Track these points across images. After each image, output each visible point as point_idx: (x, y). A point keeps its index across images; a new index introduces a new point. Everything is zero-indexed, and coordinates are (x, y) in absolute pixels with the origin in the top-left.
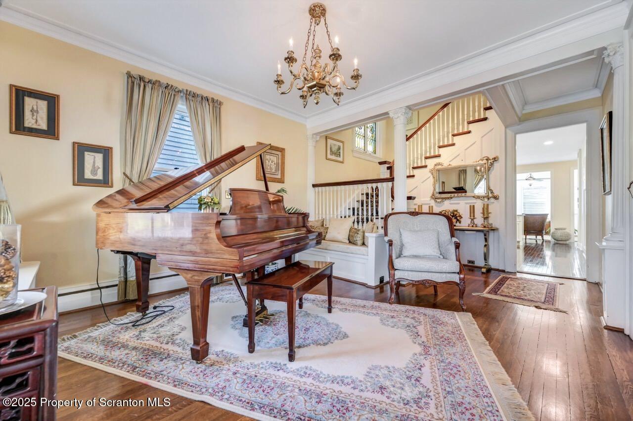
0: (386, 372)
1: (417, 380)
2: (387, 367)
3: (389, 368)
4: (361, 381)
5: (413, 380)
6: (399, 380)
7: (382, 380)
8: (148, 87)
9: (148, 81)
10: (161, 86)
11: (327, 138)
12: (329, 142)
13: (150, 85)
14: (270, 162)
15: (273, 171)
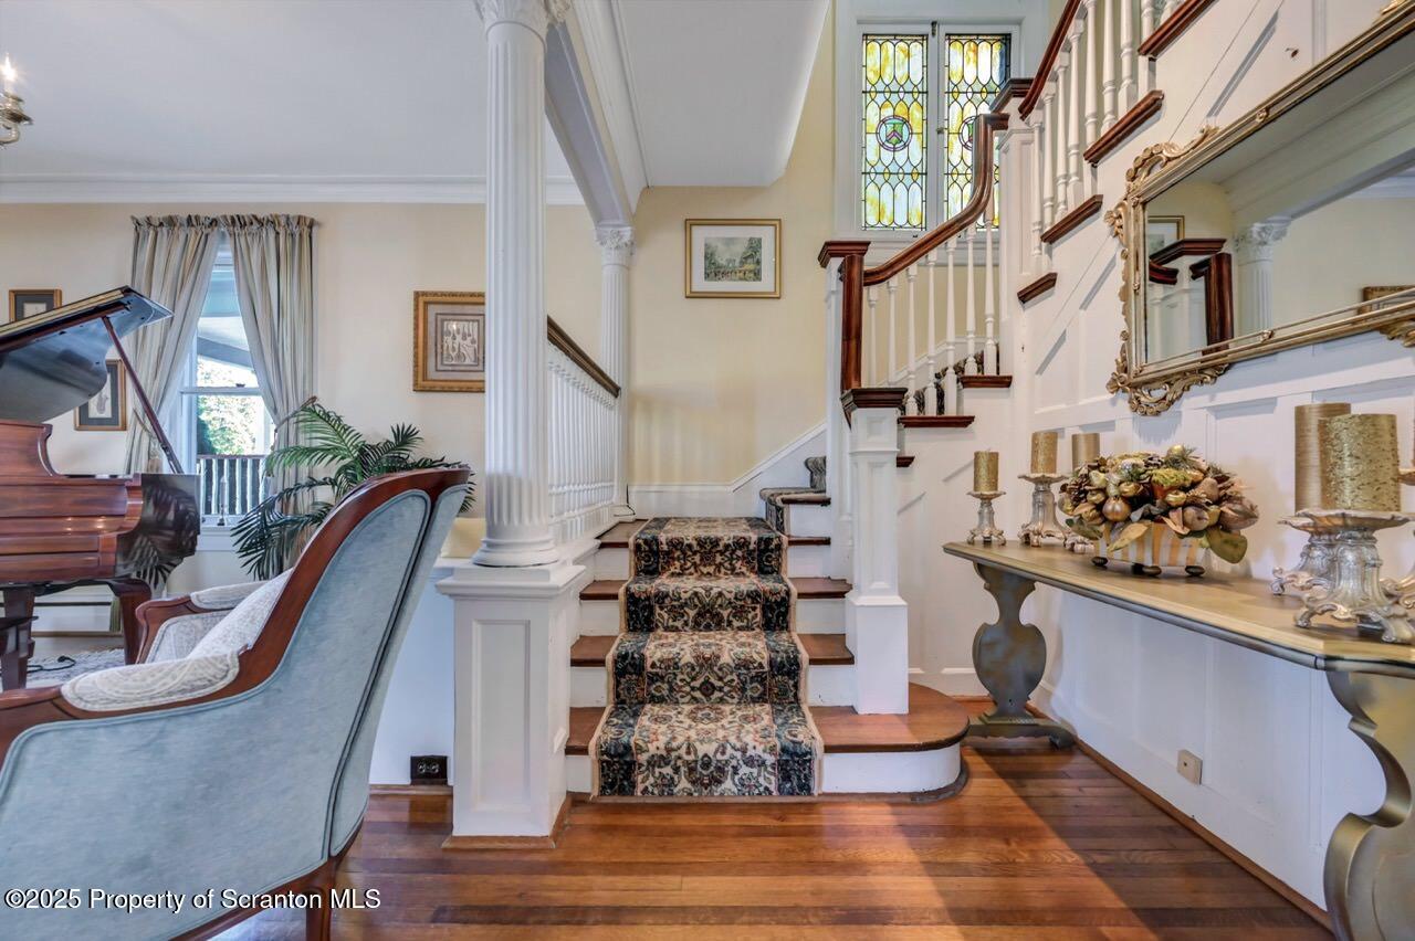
8: (163, 235)
9: (158, 223)
10: (181, 225)
11: (690, 224)
12: (701, 235)
13: (165, 229)
14: (459, 338)
15: (468, 362)
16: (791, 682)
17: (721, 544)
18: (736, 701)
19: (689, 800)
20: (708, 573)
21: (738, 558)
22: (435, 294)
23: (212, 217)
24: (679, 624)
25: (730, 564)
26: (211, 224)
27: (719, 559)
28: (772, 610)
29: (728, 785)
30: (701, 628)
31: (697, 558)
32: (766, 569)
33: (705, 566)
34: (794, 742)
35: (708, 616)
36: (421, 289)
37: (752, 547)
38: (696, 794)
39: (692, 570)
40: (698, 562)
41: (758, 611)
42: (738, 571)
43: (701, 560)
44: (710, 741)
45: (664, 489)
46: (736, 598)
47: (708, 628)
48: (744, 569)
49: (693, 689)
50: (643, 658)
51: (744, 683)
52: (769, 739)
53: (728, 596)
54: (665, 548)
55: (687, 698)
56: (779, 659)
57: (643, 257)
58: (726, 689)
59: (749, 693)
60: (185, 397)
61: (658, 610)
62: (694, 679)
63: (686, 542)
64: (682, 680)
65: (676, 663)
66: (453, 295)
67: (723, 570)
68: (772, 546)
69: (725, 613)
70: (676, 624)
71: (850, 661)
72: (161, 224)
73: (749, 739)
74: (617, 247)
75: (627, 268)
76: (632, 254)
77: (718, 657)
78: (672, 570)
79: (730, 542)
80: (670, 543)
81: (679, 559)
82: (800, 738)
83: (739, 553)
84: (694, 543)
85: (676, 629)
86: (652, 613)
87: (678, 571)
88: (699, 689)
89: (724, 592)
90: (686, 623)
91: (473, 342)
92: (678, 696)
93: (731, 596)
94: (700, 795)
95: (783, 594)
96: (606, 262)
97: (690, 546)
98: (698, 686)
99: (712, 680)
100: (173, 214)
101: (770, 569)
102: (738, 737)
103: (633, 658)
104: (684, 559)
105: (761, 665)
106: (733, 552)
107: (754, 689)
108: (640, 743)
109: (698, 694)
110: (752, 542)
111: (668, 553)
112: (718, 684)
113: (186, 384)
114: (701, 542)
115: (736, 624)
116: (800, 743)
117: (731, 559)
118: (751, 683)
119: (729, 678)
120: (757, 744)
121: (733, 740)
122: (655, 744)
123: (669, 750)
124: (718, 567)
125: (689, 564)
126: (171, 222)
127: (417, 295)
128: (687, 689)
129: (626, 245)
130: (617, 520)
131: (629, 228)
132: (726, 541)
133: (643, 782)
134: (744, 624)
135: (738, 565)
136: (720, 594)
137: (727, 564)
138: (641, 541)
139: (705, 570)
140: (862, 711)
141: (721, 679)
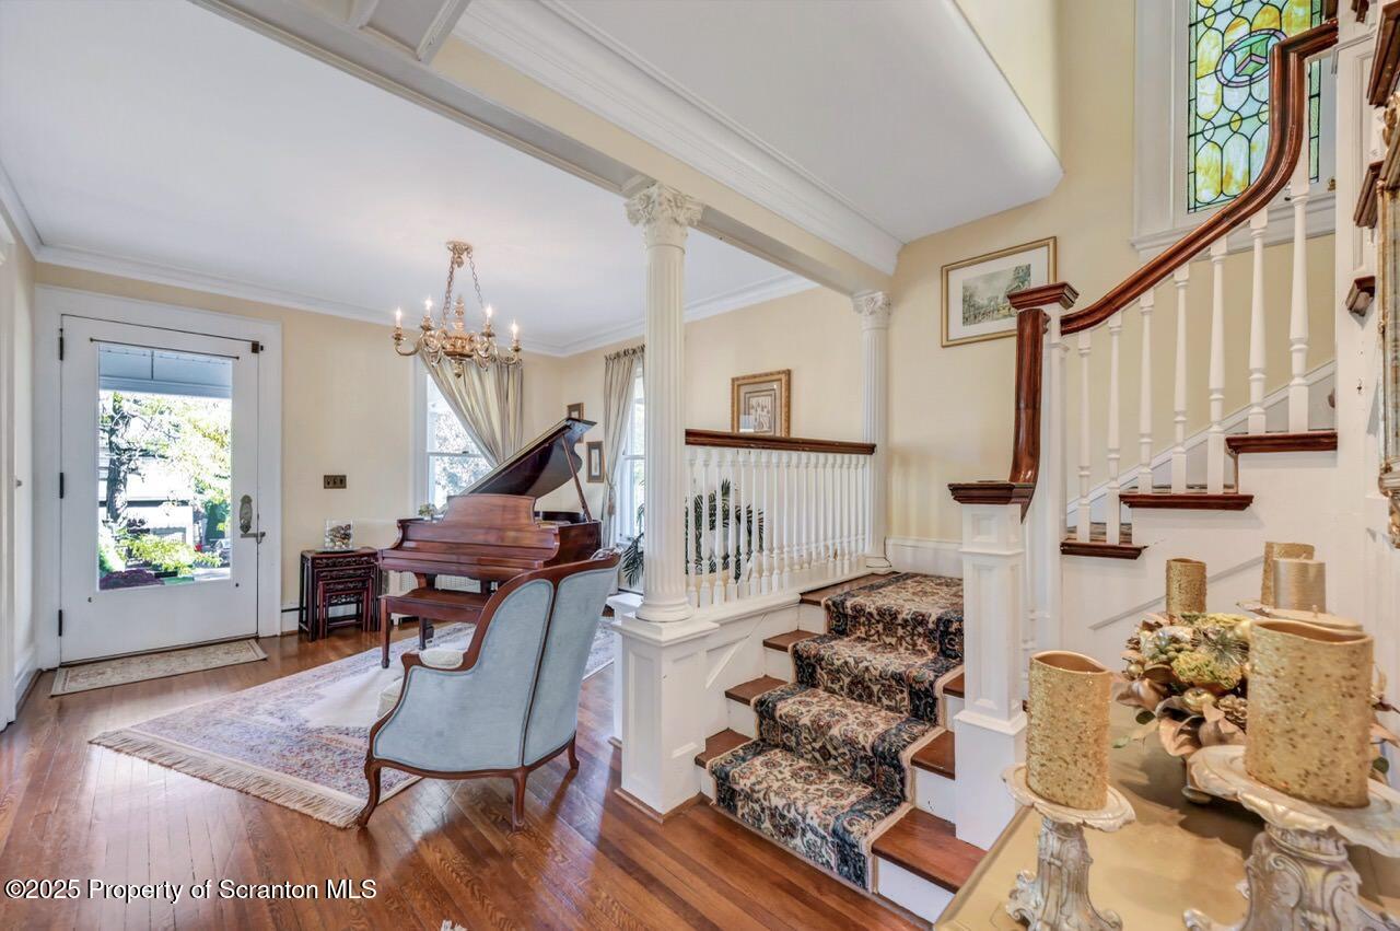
1: (271, 712)
2: (313, 703)
3: (308, 704)
6: (287, 705)
7: (300, 699)
9: (613, 357)
10: (622, 356)
11: (946, 271)
12: (958, 279)
13: (616, 360)
14: (759, 409)
15: (765, 429)
16: (898, 777)
17: (900, 617)
18: (848, 774)
19: (770, 839)
20: (890, 644)
21: (919, 635)
22: (744, 378)
24: (836, 687)
25: (912, 639)
26: (633, 352)
27: (900, 632)
28: (920, 699)
29: (798, 841)
30: (855, 696)
31: (880, 627)
32: (949, 652)
33: (887, 636)
34: (844, 828)
35: (860, 688)
36: (735, 376)
37: (931, 626)
38: (776, 837)
39: (875, 638)
40: (881, 631)
41: (905, 695)
42: (919, 648)
43: (884, 629)
44: (784, 796)
45: (920, 544)
46: (880, 676)
47: (860, 699)
48: (925, 648)
49: (814, 749)
50: (774, 709)
51: (856, 760)
52: (828, 817)
53: (874, 672)
54: (850, 612)
55: (809, 756)
56: (880, 749)
57: (902, 314)
58: (840, 760)
59: (859, 771)
61: (819, 670)
62: (814, 740)
63: (868, 610)
64: (806, 738)
65: (797, 722)
66: (754, 377)
67: (904, 644)
68: (952, 629)
69: (875, 688)
70: (833, 686)
71: (952, 776)
73: (812, 809)
74: (871, 313)
75: (884, 329)
76: (889, 314)
77: (830, 728)
78: (858, 634)
79: (909, 617)
80: (854, 608)
81: (864, 625)
82: (854, 829)
83: (920, 630)
84: (875, 612)
85: (833, 692)
86: (814, 671)
87: (863, 636)
88: (818, 751)
89: (871, 668)
90: (842, 688)
91: (768, 412)
92: (803, 751)
93: (877, 673)
94: (779, 840)
95: (927, 685)
96: (863, 328)
97: (870, 614)
98: (817, 747)
99: (829, 747)
100: (619, 350)
101: (953, 654)
102: (806, 803)
103: (767, 706)
104: (870, 625)
105: (864, 748)
106: (914, 628)
107: (863, 770)
108: (736, 775)
109: (817, 755)
110: (931, 620)
111: (855, 617)
112: (833, 752)
114: (881, 613)
115: (885, 702)
116: (850, 833)
117: (913, 635)
118: (861, 763)
119: (841, 751)
120: (815, 816)
121: (800, 804)
122: (745, 781)
123: (753, 791)
124: (901, 639)
125: (873, 632)
126: (619, 355)
127: (733, 380)
128: (809, 747)
129: (881, 308)
130: (869, 571)
131: (880, 293)
132: (904, 615)
133: (742, 808)
134: (893, 704)
135: (920, 641)
136: (867, 669)
137: (908, 639)
138: (830, 603)
139: (888, 640)
140: (961, 835)
141: (835, 749)
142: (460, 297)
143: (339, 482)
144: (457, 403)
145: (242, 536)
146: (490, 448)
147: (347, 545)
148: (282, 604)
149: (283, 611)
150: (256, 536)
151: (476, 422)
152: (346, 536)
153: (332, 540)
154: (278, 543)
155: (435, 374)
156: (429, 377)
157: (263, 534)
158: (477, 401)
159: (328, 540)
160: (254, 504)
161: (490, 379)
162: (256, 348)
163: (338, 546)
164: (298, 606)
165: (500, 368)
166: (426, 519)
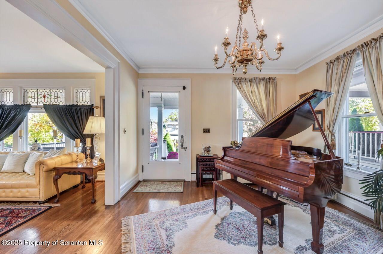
0: (180, 227)
1: (167, 230)
2: (182, 230)
3: (180, 229)
4: (185, 219)
5: (168, 229)
6: (173, 226)
7: (179, 223)
8: (335, 64)
9: (333, 61)
10: (342, 58)
13: (336, 62)
23: (353, 49)
26: (353, 52)
60: (344, 119)
72: (335, 61)
100: (338, 56)
113: (345, 114)
126: (338, 58)
142: (245, 29)
143: (207, 131)
144: (248, 99)
145: (181, 148)
146: (262, 117)
147: (209, 154)
148: (191, 172)
149: (192, 174)
150: (184, 148)
151: (256, 106)
152: (208, 151)
153: (204, 152)
154: (190, 151)
155: (239, 89)
156: (238, 91)
157: (186, 148)
158: (256, 98)
159: (203, 151)
160: (184, 138)
161: (262, 88)
162: (184, 88)
163: (206, 154)
164: (195, 173)
165: (266, 83)
166: (234, 147)
